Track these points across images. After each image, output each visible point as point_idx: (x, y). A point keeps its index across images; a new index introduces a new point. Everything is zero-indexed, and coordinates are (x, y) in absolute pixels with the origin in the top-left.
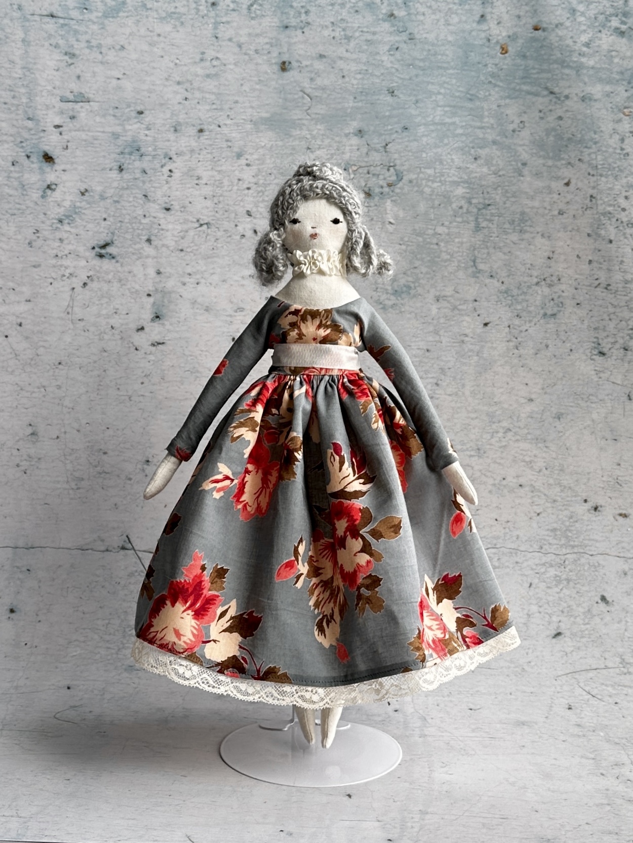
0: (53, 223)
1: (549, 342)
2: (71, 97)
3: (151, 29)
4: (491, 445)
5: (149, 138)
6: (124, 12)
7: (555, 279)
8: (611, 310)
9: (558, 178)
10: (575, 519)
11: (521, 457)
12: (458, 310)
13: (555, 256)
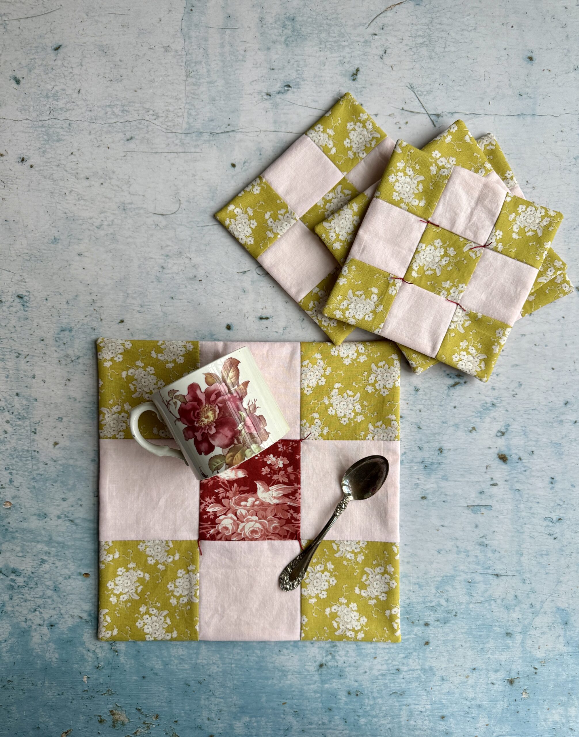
0: (500, 403)
1: (66, 306)
2: (483, 510)
3: (415, 568)
4: (114, 214)
5: (417, 477)
6: (437, 581)
7: (64, 362)
8: (14, 335)
9: (64, 449)
10: (41, 150)
11: (87, 203)
12: (147, 335)
13: (63, 382)
